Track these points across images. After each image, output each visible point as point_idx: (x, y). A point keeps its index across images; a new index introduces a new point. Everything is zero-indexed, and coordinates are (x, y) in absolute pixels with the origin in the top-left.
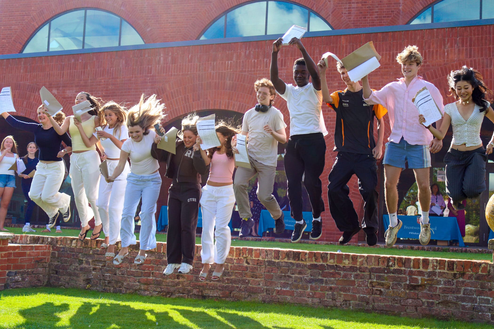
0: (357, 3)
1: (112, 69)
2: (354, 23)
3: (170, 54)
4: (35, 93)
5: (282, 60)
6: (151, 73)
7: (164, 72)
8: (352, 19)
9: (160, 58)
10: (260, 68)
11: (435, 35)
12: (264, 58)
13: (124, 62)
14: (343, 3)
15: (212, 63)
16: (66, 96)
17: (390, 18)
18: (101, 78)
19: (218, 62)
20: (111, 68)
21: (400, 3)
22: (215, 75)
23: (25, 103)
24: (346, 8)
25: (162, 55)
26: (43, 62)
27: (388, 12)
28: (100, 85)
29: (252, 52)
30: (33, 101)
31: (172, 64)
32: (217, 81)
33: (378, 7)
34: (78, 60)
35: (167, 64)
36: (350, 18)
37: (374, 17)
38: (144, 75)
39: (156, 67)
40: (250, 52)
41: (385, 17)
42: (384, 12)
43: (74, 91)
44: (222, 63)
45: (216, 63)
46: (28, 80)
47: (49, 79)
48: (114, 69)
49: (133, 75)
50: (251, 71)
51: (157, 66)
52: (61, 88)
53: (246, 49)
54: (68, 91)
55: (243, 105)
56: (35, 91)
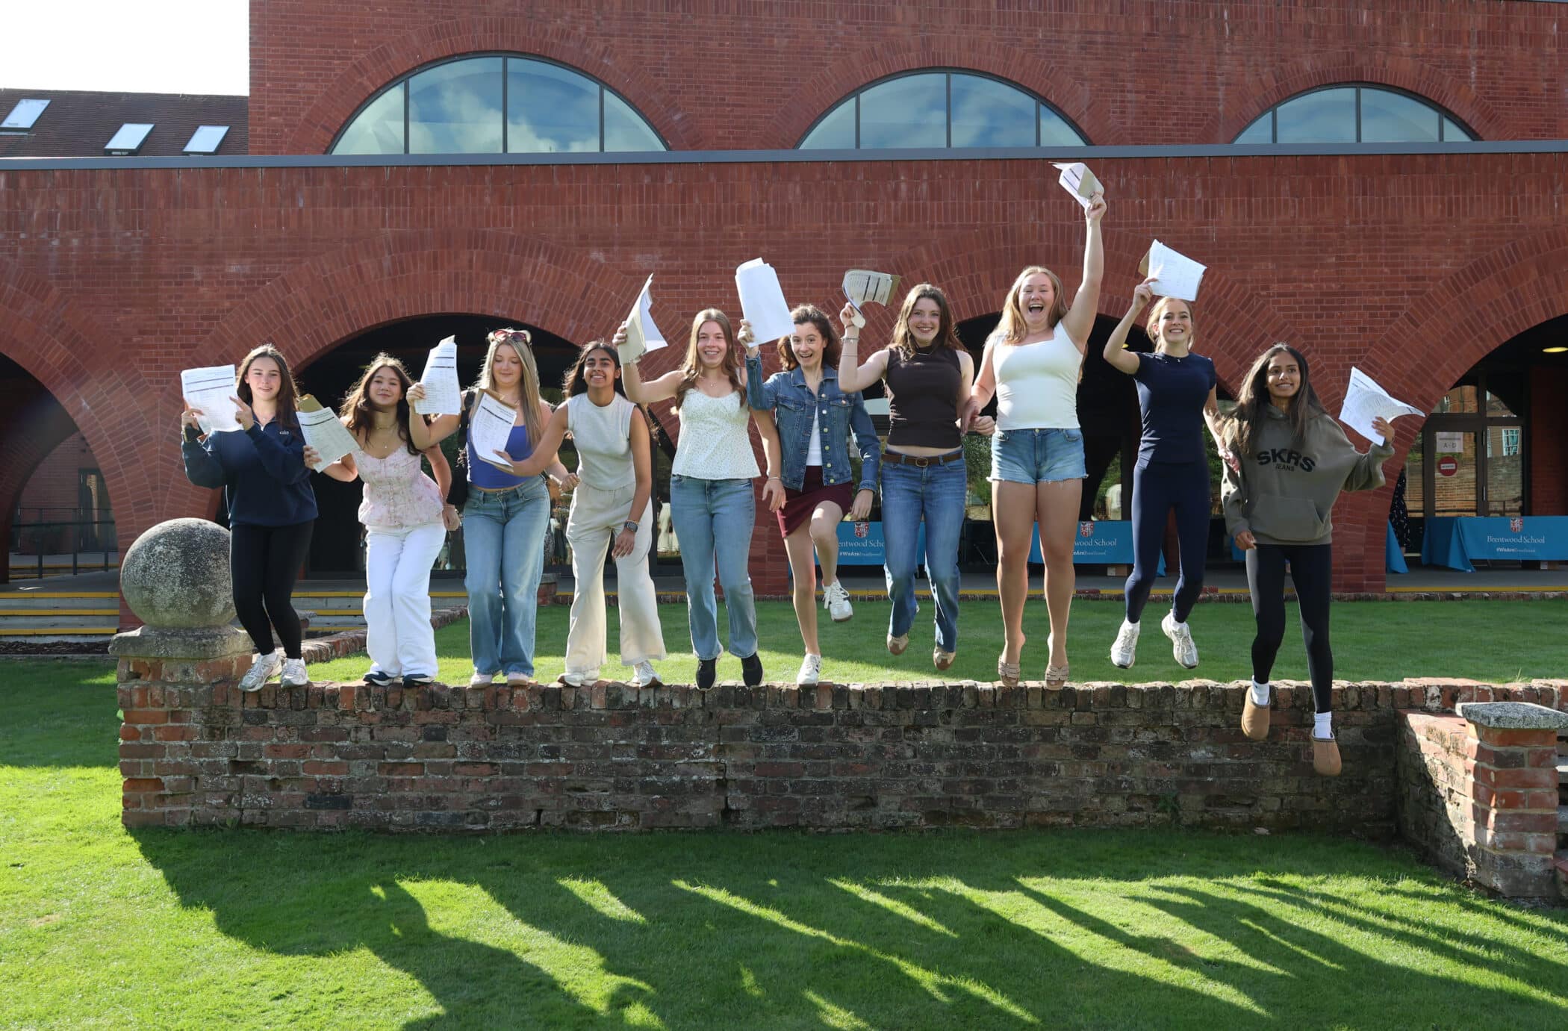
0: (1137, 92)
1: (765, 205)
2: (1131, 134)
3: (925, 177)
4: (537, 257)
5: (1206, 204)
6: (875, 219)
7: (910, 220)
8: (1128, 125)
9: (898, 186)
10: (1156, 218)
11: (1533, 165)
12: (1164, 197)
13: (798, 190)
14: (1109, 91)
15: (1037, 202)
16: (633, 268)
17: (1201, 128)
18: (735, 227)
19: (1051, 201)
20: (762, 202)
21: (1218, 100)
22: (1044, 229)
23: (506, 282)
24: (1114, 101)
25: (902, 178)
26: (555, 178)
27: (1196, 115)
28: (733, 244)
29: (1134, 183)
30: (532, 279)
31: (932, 199)
32: (1052, 244)
33: (1177, 104)
34: (662, 180)
35: (917, 199)
36: (1124, 123)
37: (1170, 122)
38: (857, 223)
39: (889, 206)
40: (1128, 182)
41: (1192, 125)
42: (1189, 114)
43: (656, 257)
44: (1062, 204)
45: (1047, 204)
46: (509, 224)
47: (578, 224)
48: (771, 205)
49: (826, 222)
50: (1134, 224)
51: (893, 203)
52: (616, 248)
53: (1119, 176)
54: (638, 256)
55: (1118, 299)
56: (534, 254)
